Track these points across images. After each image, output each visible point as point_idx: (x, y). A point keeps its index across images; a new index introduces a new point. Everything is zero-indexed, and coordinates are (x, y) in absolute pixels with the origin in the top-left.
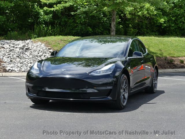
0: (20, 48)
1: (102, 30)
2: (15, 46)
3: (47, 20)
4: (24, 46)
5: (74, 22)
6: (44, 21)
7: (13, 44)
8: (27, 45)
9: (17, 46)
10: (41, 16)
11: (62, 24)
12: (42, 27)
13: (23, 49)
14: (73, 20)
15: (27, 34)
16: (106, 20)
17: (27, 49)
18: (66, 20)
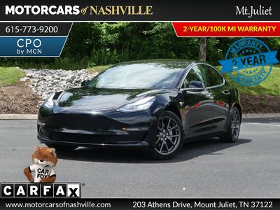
0: (68, 81)
1: (191, 55)
2: (61, 78)
3: (111, 41)
4: (73, 78)
5: (151, 44)
6: (107, 42)
7: (59, 75)
8: (77, 77)
9: (63, 78)
10: (103, 35)
11: (133, 47)
12: (103, 51)
13: (71, 82)
14: (149, 42)
15: (82, 61)
16: (197, 42)
17: (77, 82)
18: (139, 41)
